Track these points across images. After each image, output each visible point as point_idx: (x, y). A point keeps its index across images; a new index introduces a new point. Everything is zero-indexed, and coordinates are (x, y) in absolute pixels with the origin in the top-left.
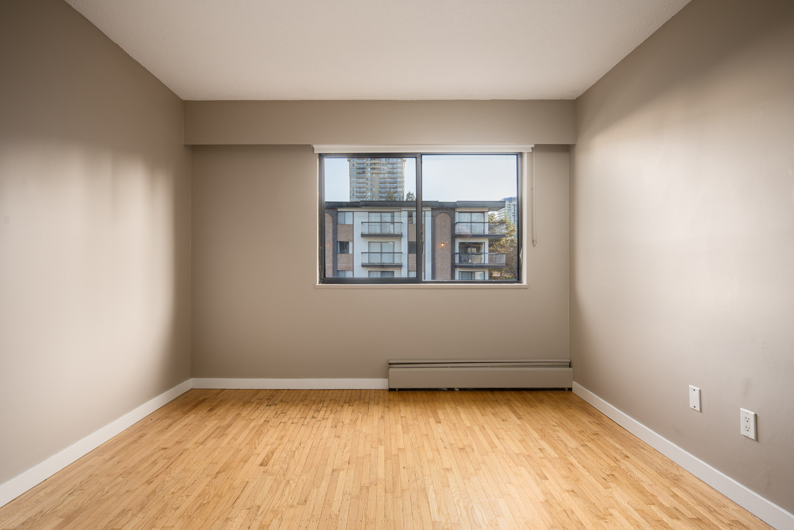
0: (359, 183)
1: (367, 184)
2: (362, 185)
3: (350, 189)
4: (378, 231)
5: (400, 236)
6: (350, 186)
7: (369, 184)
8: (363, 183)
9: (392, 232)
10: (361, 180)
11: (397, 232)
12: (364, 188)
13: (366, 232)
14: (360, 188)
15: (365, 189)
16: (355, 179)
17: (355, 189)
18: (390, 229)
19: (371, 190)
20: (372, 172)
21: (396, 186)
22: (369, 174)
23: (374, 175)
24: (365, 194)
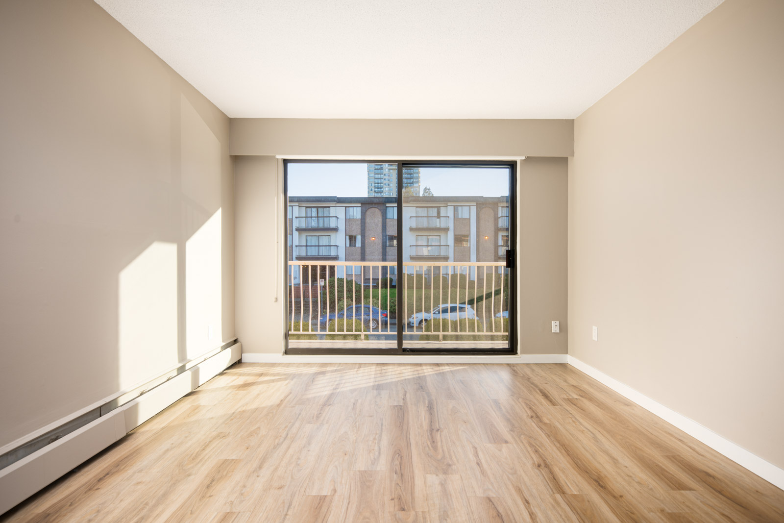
0: (377, 179)
1: (385, 179)
2: (379, 181)
3: (369, 184)
4: (425, 225)
5: (446, 230)
6: (369, 182)
7: (387, 179)
8: (380, 179)
9: (438, 225)
10: (379, 176)
11: (443, 226)
12: (382, 183)
13: (414, 226)
14: (378, 183)
15: (382, 185)
16: (373, 175)
17: (373, 185)
18: (437, 223)
19: (389, 185)
20: (389, 168)
21: (413, 182)
22: (387, 170)
23: (391, 171)
24: (382, 189)
